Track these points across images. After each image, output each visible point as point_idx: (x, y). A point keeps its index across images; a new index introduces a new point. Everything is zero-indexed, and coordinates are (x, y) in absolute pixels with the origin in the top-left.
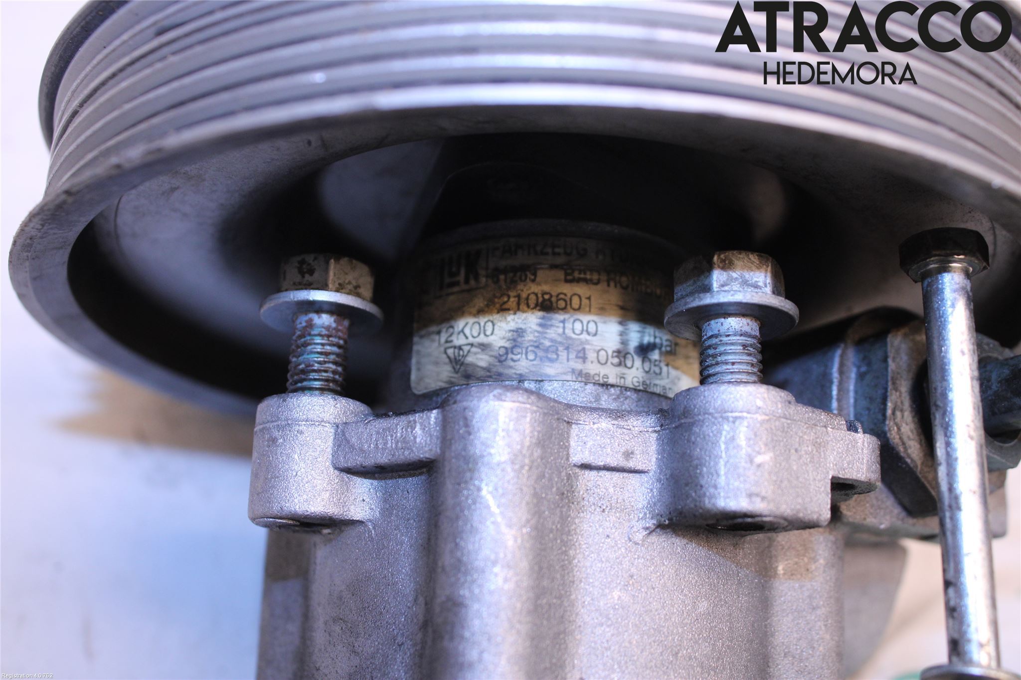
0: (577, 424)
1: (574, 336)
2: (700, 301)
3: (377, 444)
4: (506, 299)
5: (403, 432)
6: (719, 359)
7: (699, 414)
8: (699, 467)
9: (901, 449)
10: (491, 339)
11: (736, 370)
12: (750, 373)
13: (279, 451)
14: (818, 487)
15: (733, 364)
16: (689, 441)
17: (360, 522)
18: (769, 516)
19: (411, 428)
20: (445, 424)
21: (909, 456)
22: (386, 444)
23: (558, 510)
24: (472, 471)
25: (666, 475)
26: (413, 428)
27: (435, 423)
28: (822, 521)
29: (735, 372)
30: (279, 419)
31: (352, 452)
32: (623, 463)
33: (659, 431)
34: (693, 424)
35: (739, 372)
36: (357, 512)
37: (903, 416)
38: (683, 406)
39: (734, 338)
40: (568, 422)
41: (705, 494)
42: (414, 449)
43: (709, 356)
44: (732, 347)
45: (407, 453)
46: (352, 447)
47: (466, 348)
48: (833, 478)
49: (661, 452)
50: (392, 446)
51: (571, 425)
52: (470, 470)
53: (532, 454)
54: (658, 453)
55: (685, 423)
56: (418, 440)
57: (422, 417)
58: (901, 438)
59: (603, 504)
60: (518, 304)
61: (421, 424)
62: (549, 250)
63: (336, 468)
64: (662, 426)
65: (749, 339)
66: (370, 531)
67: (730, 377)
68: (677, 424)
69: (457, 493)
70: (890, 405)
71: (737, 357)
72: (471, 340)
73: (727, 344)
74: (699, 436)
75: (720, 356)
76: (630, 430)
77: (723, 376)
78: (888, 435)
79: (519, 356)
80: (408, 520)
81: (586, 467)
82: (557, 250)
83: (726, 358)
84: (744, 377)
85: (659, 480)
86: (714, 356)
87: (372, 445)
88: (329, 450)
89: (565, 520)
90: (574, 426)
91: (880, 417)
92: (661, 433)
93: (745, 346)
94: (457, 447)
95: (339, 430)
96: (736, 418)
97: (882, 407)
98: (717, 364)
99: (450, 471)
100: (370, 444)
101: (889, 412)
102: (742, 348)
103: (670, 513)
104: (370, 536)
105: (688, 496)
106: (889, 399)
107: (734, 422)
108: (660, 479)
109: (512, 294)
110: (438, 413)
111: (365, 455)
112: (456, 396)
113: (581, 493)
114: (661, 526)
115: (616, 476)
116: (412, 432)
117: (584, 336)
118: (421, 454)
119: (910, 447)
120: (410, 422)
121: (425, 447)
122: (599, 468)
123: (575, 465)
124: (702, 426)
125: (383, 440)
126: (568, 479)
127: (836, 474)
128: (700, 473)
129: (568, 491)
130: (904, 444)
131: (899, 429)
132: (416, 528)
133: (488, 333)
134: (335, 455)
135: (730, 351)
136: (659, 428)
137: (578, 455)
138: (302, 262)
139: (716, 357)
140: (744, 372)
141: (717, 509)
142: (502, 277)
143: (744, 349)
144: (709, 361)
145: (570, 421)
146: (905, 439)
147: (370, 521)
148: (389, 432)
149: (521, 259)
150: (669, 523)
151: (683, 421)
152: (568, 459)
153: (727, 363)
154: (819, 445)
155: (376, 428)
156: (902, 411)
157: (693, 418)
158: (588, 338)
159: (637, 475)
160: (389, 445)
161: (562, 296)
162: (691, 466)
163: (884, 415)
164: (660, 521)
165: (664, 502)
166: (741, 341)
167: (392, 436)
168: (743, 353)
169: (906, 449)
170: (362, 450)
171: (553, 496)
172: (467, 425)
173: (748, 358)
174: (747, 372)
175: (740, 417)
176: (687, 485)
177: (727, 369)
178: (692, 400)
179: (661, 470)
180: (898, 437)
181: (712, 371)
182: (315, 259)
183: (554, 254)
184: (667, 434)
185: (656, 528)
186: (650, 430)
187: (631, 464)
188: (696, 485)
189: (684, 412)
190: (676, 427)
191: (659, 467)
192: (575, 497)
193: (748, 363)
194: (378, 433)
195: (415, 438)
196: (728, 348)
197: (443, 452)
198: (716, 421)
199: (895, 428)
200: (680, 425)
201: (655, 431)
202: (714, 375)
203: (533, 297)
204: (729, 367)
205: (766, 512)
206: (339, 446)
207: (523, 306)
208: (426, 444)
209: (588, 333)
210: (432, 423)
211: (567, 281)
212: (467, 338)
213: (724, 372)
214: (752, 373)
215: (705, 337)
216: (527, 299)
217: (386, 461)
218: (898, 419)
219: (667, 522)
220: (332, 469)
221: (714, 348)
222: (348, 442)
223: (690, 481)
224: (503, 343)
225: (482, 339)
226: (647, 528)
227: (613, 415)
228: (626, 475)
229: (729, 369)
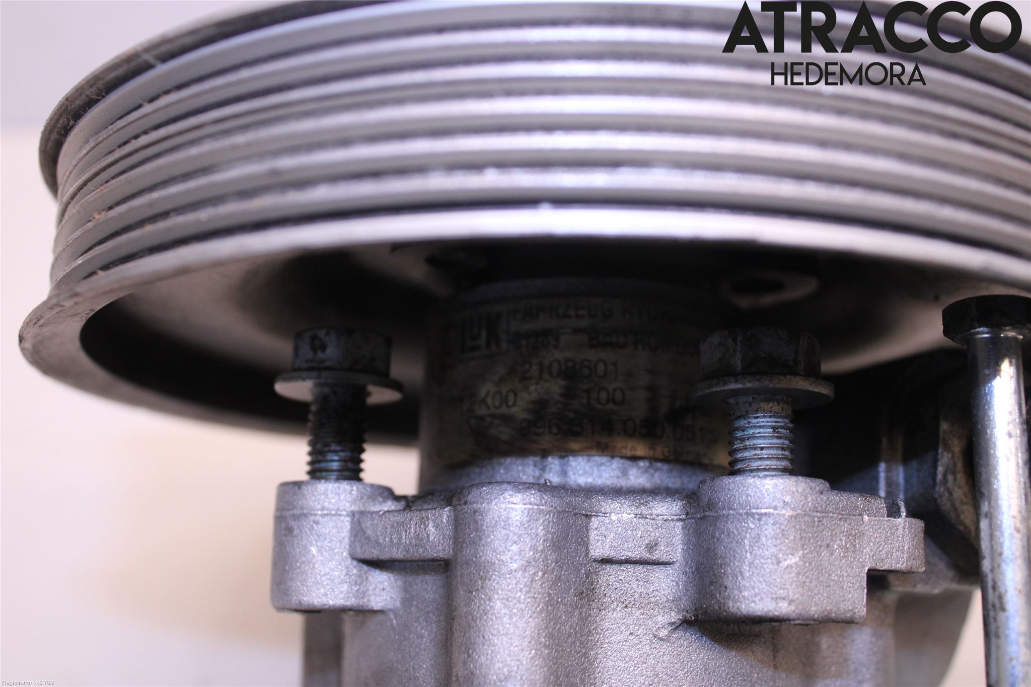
0: (597, 516)
1: (598, 406)
2: (724, 386)
3: (391, 538)
4: (527, 367)
5: (416, 528)
6: (747, 443)
7: (724, 509)
8: (723, 566)
9: (952, 515)
10: (515, 410)
11: (764, 456)
12: (780, 458)
13: (296, 542)
14: (853, 583)
15: (762, 449)
16: (713, 537)
17: (381, 612)
18: (798, 619)
19: (424, 525)
20: (458, 524)
21: (962, 523)
22: (400, 539)
23: (577, 612)
24: (483, 579)
25: (691, 568)
26: (426, 526)
27: (448, 521)
28: (857, 619)
29: (764, 458)
30: (294, 508)
31: (368, 543)
32: (646, 556)
33: (684, 520)
34: (717, 518)
35: (768, 458)
36: (377, 601)
37: (955, 479)
38: (707, 498)
39: (763, 420)
40: (587, 516)
41: (729, 598)
42: (428, 547)
43: (737, 439)
44: (761, 430)
45: (421, 550)
46: (368, 538)
47: (489, 419)
48: (869, 570)
49: (687, 542)
50: (406, 542)
51: (591, 518)
52: (481, 578)
53: (546, 558)
54: (684, 543)
55: (709, 516)
56: (431, 538)
57: (434, 515)
58: (953, 505)
59: (626, 600)
60: (541, 372)
61: (434, 522)
62: (572, 312)
63: (354, 558)
64: (687, 514)
65: (780, 420)
66: (391, 621)
67: (758, 463)
68: (703, 515)
69: (469, 602)
70: (940, 469)
71: (767, 441)
72: (493, 410)
73: (755, 426)
74: (723, 533)
75: (748, 440)
76: (654, 519)
77: (751, 462)
78: (939, 501)
79: (541, 430)
80: (428, 612)
81: (607, 561)
82: (581, 312)
83: (755, 442)
84: (773, 463)
85: (685, 573)
86: (742, 440)
87: (387, 539)
88: (347, 540)
89: (585, 620)
90: (593, 519)
91: (930, 482)
92: (686, 522)
93: (774, 428)
94: (468, 552)
95: (355, 519)
96: (761, 515)
97: (932, 470)
98: (745, 449)
99: (462, 576)
100: (385, 538)
101: (940, 477)
102: (771, 430)
103: (696, 609)
104: (392, 625)
105: (712, 596)
106: (939, 463)
107: (759, 520)
108: (686, 571)
109: (534, 361)
110: (450, 511)
111: (381, 549)
112: (467, 495)
113: (603, 589)
114: (686, 624)
115: (639, 568)
116: (425, 529)
117: (610, 406)
118: (435, 553)
119: (963, 512)
120: (423, 518)
121: (439, 546)
122: (621, 562)
123: (595, 560)
124: (726, 522)
125: (397, 534)
126: (587, 577)
127: (873, 565)
128: (724, 574)
129: (587, 589)
130: (956, 510)
131: (950, 493)
132: (435, 622)
133: (511, 403)
134: (352, 544)
135: (759, 435)
136: (684, 517)
137: (598, 549)
138: (314, 338)
139: (744, 441)
140: (774, 458)
141: (742, 613)
142: (523, 342)
143: (774, 431)
144: (738, 445)
145: (589, 514)
146: (957, 504)
147: (390, 610)
148: (403, 527)
149: (544, 322)
150: (695, 619)
151: (707, 514)
152: (587, 554)
153: (755, 449)
154: (855, 536)
155: (390, 521)
156: (954, 473)
157: (717, 512)
158: (615, 408)
159: (662, 567)
160: (403, 541)
161: (586, 363)
162: (715, 564)
163: (934, 479)
164: (686, 617)
165: (690, 597)
166: (770, 424)
167: (406, 531)
168: (773, 436)
169: (958, 516)
170: (377, 542)
171: (571, 598)
172: (477, 530)
173: (779, 441)
174: (777, 458)
175: (765, 514)
176: (711, 583)
177: (756, 455)
178: (716, 492)
179: (687, 562)
180: (949, 503)
181: (739, 455)
182: (327, 334)
183: (578, 317)
184: (693, 523)
185: (682, 623)
186: (675, 518)
187: (656, 556)
188: (721, 586)
189: (709, 505)
190: (701, 518)
191: (685, 558)
192: (595, 594)
193: (778, 447)
194: (392, 526)
195: (428, 536)
196: (757, 431)
197: (456, 555)
198: (741, 518)
199: (946, 494)
200: (704, 518)
201: (680, 520)
202: (742, 461)
203: (556, 365)
204: (759, 452)
205: (793, 616)
206: (356, 536)
207: (546, 376)
208: (439, 542)
209: (615, 403)
210: (444, 521)
211: (591, 346)
212: (488, 407)
213: (752, 459)
214: (782, 458)
215: (733, 417)
216: (550, 367)
217: (401, 556)
218: (950, 484)
219: (693, 618)
220: (349, 561)
221: (742, 430)
222: (364, 533)
223: (715, 581)
224: (523, 415)
225: (504, 410)
226: (673, 623)
227: (636, 502)
228: (649, 567)
229: (759, 455)
